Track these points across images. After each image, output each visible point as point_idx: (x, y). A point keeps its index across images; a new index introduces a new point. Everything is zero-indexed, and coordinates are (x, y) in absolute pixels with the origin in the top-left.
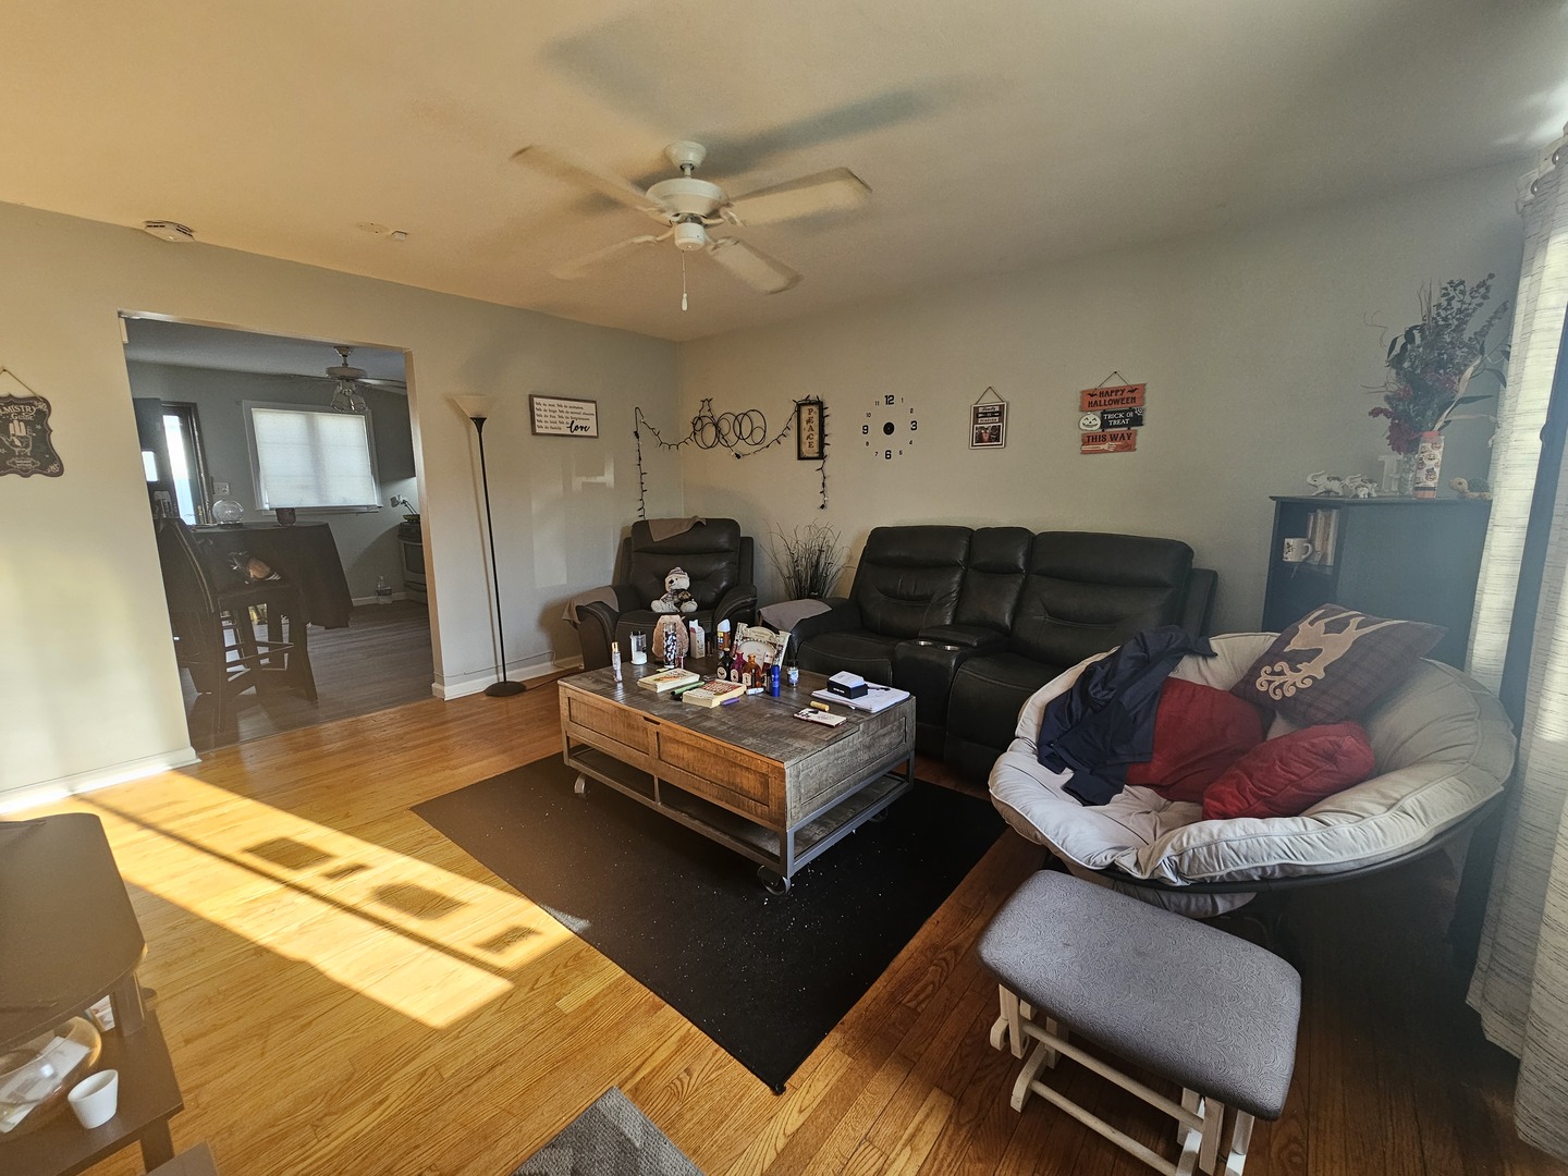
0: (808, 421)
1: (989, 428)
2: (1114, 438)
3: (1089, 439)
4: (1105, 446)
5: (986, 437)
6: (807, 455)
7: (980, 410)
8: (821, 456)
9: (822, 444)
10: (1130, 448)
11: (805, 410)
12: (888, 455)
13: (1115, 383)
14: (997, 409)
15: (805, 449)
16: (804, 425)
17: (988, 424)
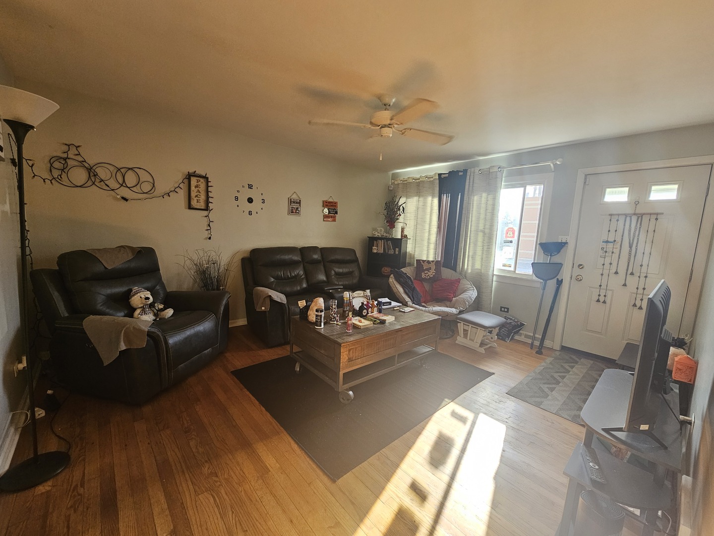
0: (196, 187)
1: (294, 207)
2: (331, 217)
3: (325, 217)
4: (329, 220)
5: (294, 211)
6: (195, 207)
7: (292, 200)
8: (207, 209)
9: (207, 202)
10: (334, 220)
11: (194, 181)
12: (250, 213)
13: (331, 200)
14: (298, 201)
15: (194, 203)
16: (193, 188)
17: (295, 206)
